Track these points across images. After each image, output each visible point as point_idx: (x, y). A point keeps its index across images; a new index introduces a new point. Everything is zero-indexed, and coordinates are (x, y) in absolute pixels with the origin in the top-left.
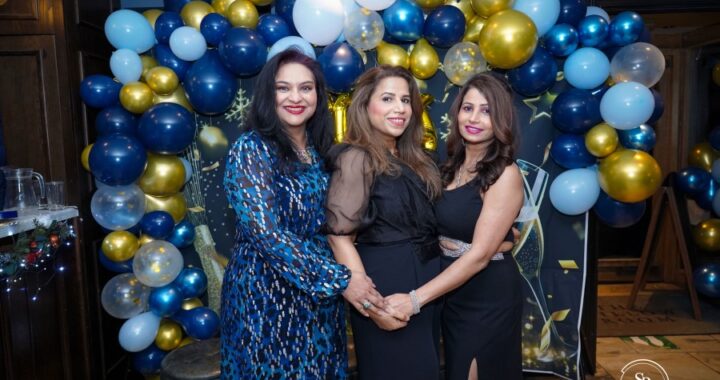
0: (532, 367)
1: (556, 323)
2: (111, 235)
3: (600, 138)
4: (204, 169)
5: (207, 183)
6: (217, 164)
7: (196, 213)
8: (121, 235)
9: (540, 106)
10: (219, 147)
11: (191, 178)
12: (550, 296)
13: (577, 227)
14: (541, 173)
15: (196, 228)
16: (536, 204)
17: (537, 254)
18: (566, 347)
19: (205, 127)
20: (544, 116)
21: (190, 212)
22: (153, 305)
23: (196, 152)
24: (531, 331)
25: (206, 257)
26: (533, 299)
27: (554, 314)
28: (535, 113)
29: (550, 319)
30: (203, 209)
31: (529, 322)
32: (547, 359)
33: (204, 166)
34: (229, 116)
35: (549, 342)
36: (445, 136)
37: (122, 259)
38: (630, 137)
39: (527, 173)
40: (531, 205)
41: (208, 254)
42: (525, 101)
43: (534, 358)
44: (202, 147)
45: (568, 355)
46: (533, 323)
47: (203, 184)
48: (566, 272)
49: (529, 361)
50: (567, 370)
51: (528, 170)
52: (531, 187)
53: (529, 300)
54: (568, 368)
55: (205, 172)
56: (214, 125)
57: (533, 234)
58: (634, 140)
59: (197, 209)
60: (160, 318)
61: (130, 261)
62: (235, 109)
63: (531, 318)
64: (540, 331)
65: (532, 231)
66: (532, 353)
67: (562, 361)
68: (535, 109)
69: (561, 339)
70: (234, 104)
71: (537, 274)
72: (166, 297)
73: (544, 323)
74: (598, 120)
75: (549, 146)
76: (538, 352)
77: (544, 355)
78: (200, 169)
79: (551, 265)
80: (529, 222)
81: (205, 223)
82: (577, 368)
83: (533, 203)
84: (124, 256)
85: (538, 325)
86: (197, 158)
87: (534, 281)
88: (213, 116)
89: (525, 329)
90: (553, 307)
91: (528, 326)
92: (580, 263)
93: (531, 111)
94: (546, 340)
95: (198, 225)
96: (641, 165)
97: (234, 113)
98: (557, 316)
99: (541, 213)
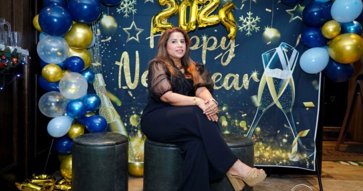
0: (287, 165)
1: (301, 138)
2: (47, 65)
3: (330, 28)
4: (102, 41)
5: (103, 49)
6: (110, 38)
7: (96, 66)
8: (54, 66)
9: (295, 13)
10: (112, 28)
11: (94, 45)
12: (298, 123)
13: (314, 82)
14: (295, 52)
15: (95, 75)
16: (291, 70)
17: (291, 99)
18: (308, 151)
19: (105, 16)
20: (298, 19)
21: (92, 66)
22: (69, 110)
23: (98, 30)
24: (286, 143)
25: (100, 93)
26: (288, 125)
27: (300, 133)
28: (292, 17)
29: (298, 136)
30: (100, 64)
31: (285, 138)
32: (295, 160)
33: (102, 39)
34: (119, 10)
35: (296, 150)
36: (241, 28)
37: (52, 80)
38: (348, 28)
39: (287, 51)
40: (288, 70)
41: (101, 91)
42: (287, 11)
43: (288, 160)
44: (102, 27)
45: (308, 155)
46: (287, 138)
47: (101, 50)
48: (307, 109)
49: (285, 161)
50: (308, 165)
51: (287, 49)
52: (289, 59)
53: (285, 126)
54: (308, 163)
55: (103, 43)
56: (110, 15)
57: (289, 87)
58: (350, 29)
59: (97, 64)
60: (73, 119)
61: (57, 83)
62: (123, 6)
63: (287, 136)
64: (292, 143)
65: (288, 85)
66: (287, 156)
67: (304, 159)
68: (293, 15)
69: (304, 147)
70: (122, 3)
71: (291, 110)
72: (77, 106)
73: (294, 139)
74: (329, 18)
75: (300, 36)
76: (290, 155)
77: (294, 157)
78: (100, 40)
79: (298, 105)
80: (287, 80)
81: (101, 73)
82: (314, 162)
83: (290, 69)
84: (54, 79)
85: (290, 140)
86: (99, 34)
87: (289, 114)
88: (110, 6)
89: (282, 142)
90: (299, 129)
91: (285, 141)
92: (316, 103)
93: (290, 16)
94: (295, 148)
95: (97, 73)
96: (354, 41)
97: (122, 8)
98: (302, 134)
99: (294, 75)
